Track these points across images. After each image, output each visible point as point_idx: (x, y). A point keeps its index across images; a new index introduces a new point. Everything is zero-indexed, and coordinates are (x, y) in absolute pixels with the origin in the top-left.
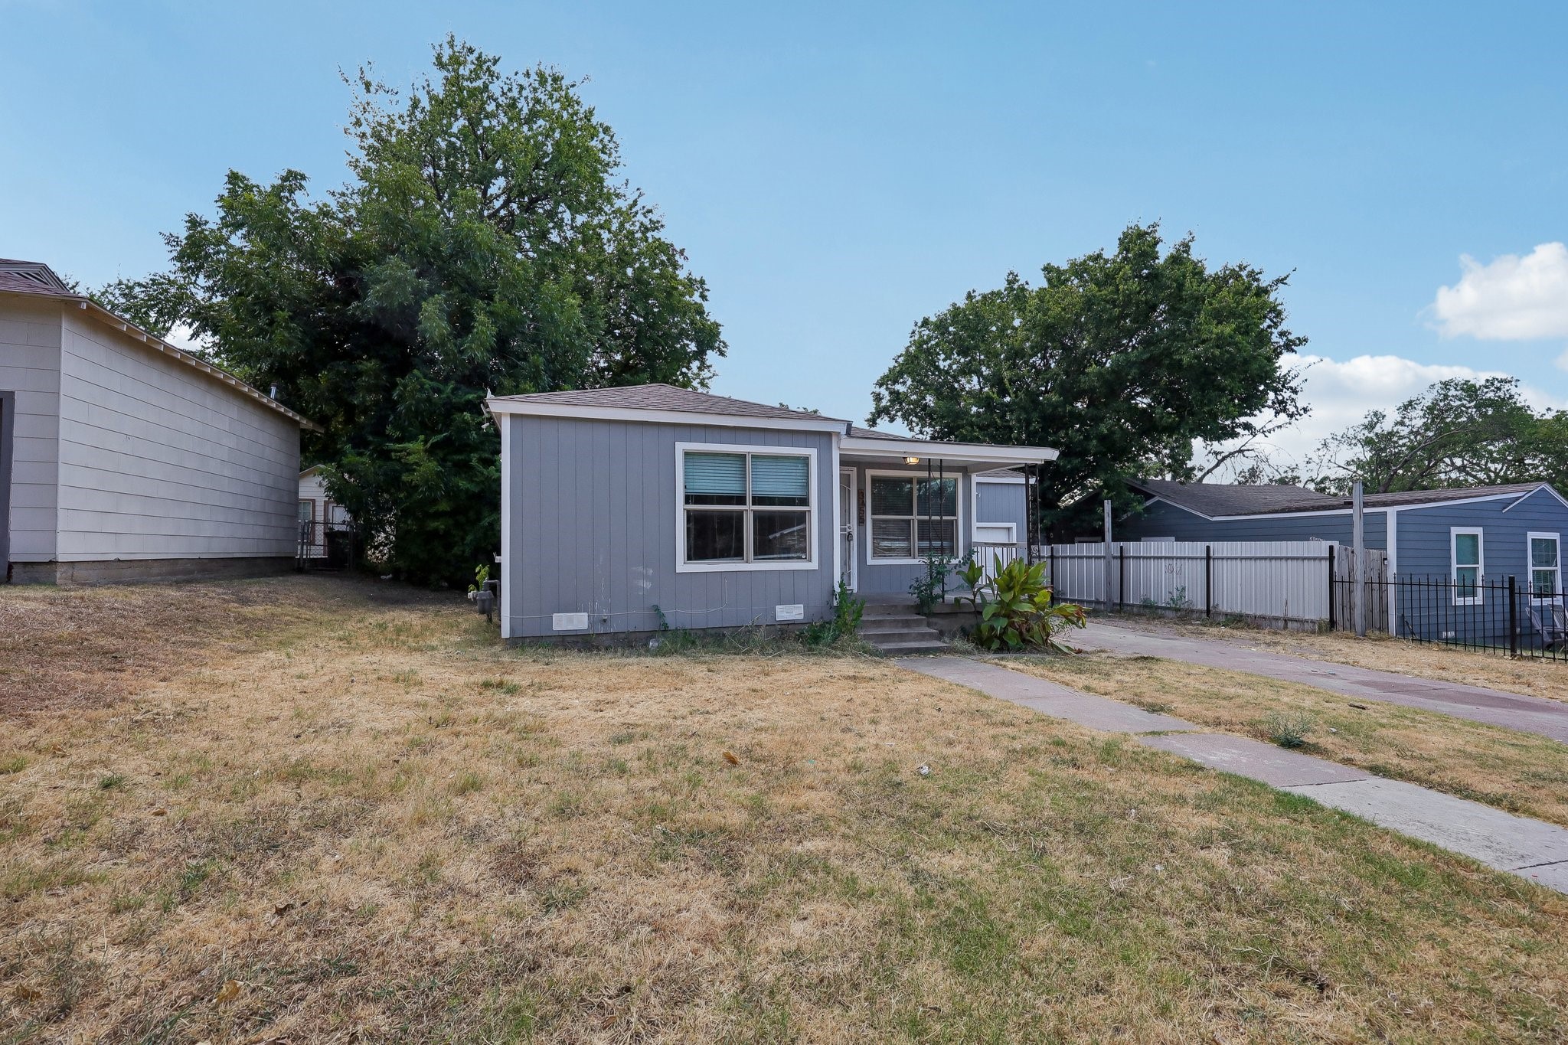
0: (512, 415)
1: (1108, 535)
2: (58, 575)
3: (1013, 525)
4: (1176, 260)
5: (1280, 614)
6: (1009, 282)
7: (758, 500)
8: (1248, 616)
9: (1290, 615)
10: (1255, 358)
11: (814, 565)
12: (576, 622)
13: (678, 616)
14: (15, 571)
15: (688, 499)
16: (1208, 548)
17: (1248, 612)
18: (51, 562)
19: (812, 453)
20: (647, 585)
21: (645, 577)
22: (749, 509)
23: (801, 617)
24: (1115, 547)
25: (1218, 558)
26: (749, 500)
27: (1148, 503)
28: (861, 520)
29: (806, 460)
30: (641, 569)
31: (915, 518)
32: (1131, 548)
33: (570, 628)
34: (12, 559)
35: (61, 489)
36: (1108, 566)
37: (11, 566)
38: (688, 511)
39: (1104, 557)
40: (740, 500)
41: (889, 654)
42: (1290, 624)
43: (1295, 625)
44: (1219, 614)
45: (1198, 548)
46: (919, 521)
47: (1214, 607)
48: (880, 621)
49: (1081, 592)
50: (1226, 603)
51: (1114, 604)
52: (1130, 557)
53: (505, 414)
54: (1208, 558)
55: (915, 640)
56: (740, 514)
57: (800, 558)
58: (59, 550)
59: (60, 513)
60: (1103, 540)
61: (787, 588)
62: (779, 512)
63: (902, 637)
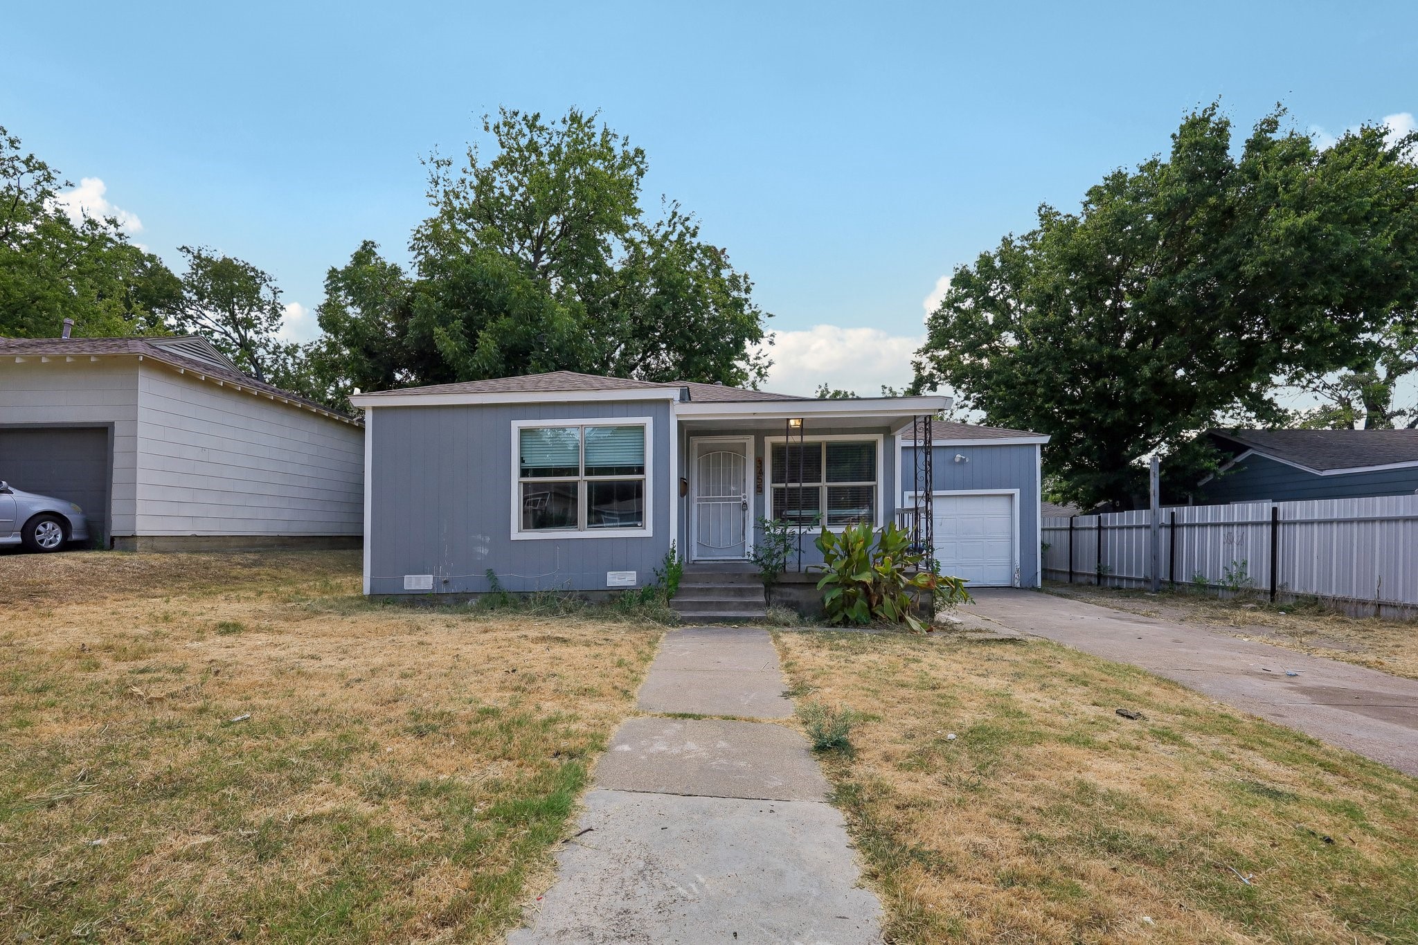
0: (374, 408)
1: (1154, 500)
2: (138, 545)
3: (1016, 492)
4: (1256, 145)
5: (1369, 597)
6: (1043, 217)
7: (589, 471)
8: (1324, 598)
9: (1383, 598)
10: (1364, 251)
11: (648, 532)
12: (421, 582)
13: (510, 580)
14: (116, 542)
15: (524, 473)
16: (1275, 510)
17: (1327, 594)
18: (133, 536)
19: (648, 422)
20: (485, 551)
21: (483, 544)
22: (582, 482)
23: (633, 584)
24: (1164, 514)
25: (1290, 523)
26: (582, 471)
27: (1240, 459)
28: (759, 489)
29: (641, 429)
30: (479, 537)
31: (824, 485)
32: (1186, 513)
33: (418, 588)
34: (113, 534)
35: (138, 486)
36: (1155, 536)
37: (113, 539)
38: (525, 484)
39: (1147, 527)
40: (574, 471)
41: (684, 622)
42: (1383, 611)
43: (1391, 611)
44: (1286, 595)
45: (1260, 510)
46: (829, 488)
47: (1282, 587)
48: (708, 589)
49: (1130, 570)
50: (1296, 581)
51: (1161, 582)
52: (1183, 526)
53: (368, 408)
54: (1275, 523)
55: (735, 609)
56: (575, 484)
57: (636, 526)
58: (138, 528)
59: (138, 503)
60: (1147, 507)
61: (619, 555)
62: (618, 481)
63: (720, 606)
